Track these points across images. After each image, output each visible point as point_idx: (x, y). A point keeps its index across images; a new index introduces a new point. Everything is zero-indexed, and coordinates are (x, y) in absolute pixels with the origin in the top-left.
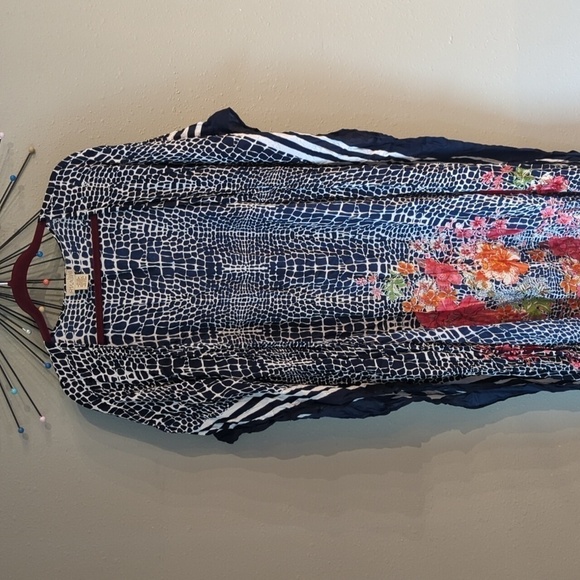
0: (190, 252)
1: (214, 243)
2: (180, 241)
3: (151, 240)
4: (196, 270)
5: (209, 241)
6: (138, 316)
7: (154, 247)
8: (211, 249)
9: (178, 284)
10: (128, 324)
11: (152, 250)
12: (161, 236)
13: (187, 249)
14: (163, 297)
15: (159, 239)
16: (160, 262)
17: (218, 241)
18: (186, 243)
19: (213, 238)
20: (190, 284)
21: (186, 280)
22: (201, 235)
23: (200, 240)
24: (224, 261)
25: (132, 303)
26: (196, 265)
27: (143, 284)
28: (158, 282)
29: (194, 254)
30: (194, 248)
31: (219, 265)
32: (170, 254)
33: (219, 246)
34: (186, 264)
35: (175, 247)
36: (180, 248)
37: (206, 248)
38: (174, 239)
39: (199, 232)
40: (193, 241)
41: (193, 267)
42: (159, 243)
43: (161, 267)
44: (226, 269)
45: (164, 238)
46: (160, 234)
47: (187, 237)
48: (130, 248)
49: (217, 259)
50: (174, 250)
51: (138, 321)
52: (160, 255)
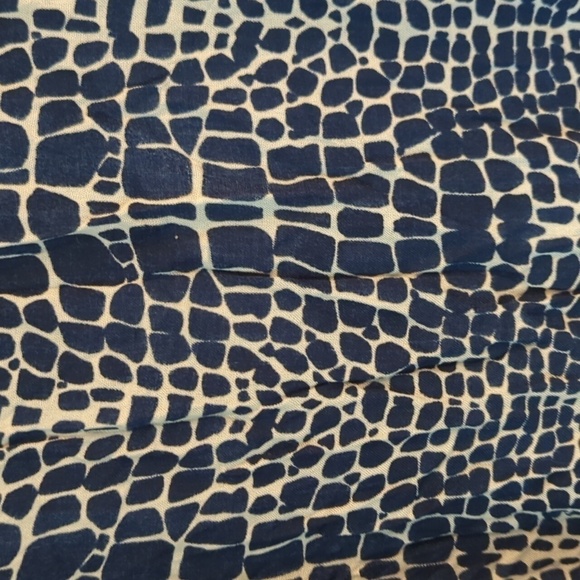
0: (359, 142)
1: (484, 92)
2: (302, 83)
3: (147, 76)
4: (390, 237)
5: (460, 79)
6: (83, 495)
7: (163, 115)
8: (472, 120)
9: (296, 316)
10: (28, 538)
11: (153, 129)
12: (202, 56)
13: (340, 126)
14: (216, 386)
15: (187, 70)
16: (197, 198)
17: (504, 81)
18: (336, 92)
19: (481, 66)
20: (357, 314)
21: (336, 295)
22: (416, 47)
23: (413, 78)
24: (543, 189)
25: (45, 424)
26: (390, 214)
27: (105, 320)
28: (184, 306)
29: (381, 154)
30: (376, 120)
31: (514, 209)
32: (249, 151)
33: (513, 107)
34: (334, 209)
35: (279, 113)
36: (303, 121)
37: (442, 120)
38: (273, 71)
39: (405, 31)
40: (371, 83)
41: (376, 225)
42: (187, 95)
43: (202, 226)
44: (553, 231)
45: (219, 67)
46: (194, 41)
47: (341, 58)
48: (30, 124)
49: (505, 176)
50: (270, 129)
51: (84, 523)
52: (197, 162)
